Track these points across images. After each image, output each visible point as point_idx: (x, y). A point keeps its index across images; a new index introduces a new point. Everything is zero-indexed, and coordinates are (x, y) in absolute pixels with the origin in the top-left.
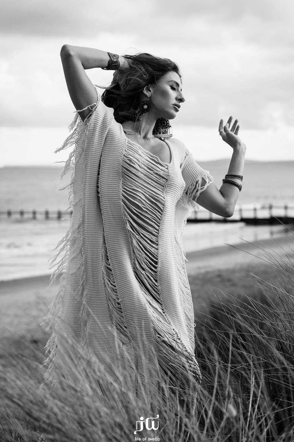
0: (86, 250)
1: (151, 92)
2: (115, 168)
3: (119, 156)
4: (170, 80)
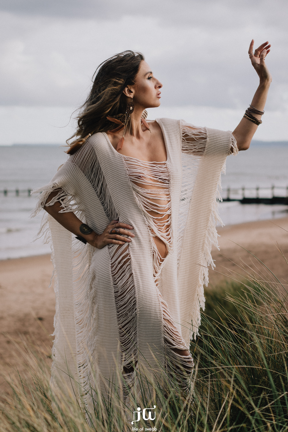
0: (98, 300)
1: (133, 92)
2: (127, 189)
3: (124, 178)
4: (145, 73)
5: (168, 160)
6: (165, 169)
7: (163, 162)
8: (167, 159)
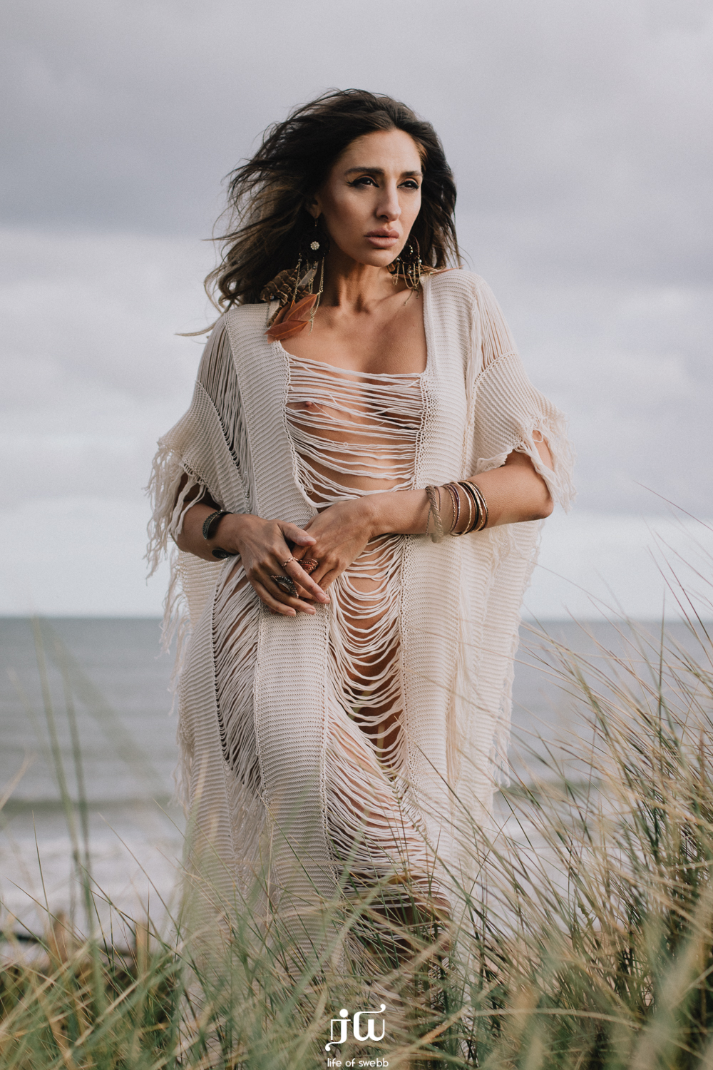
4: (350, 168)
5: (427, 370)
6: (414, 391)
7: (413, 375)
8: (426, 366)
